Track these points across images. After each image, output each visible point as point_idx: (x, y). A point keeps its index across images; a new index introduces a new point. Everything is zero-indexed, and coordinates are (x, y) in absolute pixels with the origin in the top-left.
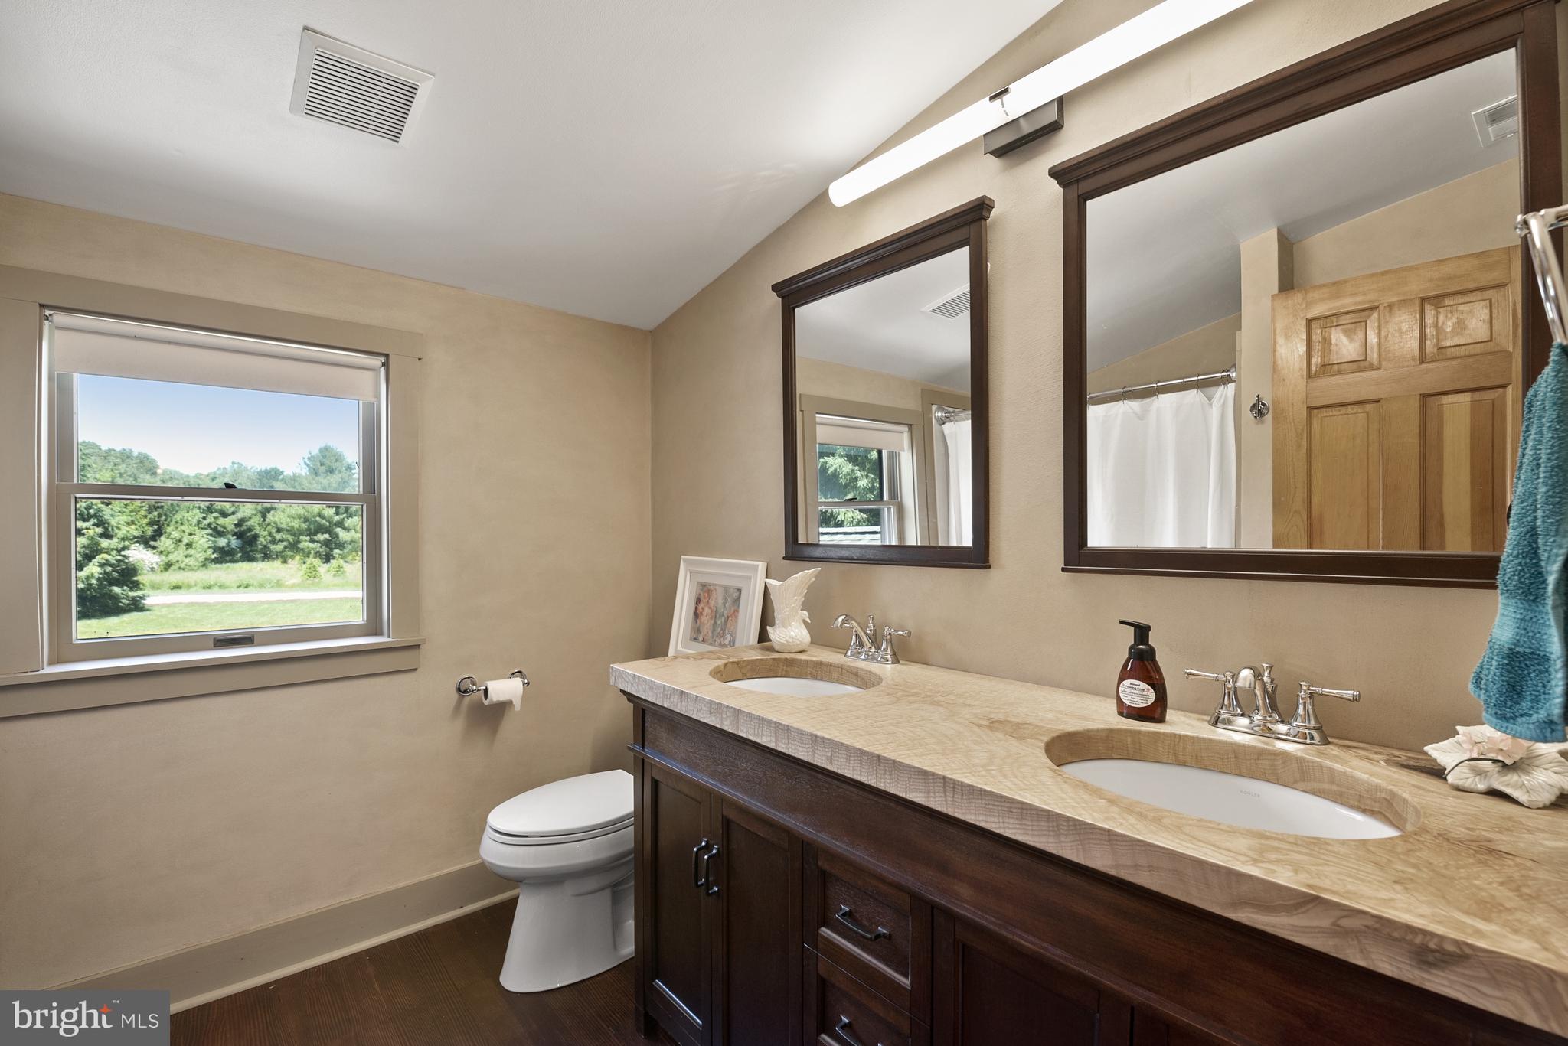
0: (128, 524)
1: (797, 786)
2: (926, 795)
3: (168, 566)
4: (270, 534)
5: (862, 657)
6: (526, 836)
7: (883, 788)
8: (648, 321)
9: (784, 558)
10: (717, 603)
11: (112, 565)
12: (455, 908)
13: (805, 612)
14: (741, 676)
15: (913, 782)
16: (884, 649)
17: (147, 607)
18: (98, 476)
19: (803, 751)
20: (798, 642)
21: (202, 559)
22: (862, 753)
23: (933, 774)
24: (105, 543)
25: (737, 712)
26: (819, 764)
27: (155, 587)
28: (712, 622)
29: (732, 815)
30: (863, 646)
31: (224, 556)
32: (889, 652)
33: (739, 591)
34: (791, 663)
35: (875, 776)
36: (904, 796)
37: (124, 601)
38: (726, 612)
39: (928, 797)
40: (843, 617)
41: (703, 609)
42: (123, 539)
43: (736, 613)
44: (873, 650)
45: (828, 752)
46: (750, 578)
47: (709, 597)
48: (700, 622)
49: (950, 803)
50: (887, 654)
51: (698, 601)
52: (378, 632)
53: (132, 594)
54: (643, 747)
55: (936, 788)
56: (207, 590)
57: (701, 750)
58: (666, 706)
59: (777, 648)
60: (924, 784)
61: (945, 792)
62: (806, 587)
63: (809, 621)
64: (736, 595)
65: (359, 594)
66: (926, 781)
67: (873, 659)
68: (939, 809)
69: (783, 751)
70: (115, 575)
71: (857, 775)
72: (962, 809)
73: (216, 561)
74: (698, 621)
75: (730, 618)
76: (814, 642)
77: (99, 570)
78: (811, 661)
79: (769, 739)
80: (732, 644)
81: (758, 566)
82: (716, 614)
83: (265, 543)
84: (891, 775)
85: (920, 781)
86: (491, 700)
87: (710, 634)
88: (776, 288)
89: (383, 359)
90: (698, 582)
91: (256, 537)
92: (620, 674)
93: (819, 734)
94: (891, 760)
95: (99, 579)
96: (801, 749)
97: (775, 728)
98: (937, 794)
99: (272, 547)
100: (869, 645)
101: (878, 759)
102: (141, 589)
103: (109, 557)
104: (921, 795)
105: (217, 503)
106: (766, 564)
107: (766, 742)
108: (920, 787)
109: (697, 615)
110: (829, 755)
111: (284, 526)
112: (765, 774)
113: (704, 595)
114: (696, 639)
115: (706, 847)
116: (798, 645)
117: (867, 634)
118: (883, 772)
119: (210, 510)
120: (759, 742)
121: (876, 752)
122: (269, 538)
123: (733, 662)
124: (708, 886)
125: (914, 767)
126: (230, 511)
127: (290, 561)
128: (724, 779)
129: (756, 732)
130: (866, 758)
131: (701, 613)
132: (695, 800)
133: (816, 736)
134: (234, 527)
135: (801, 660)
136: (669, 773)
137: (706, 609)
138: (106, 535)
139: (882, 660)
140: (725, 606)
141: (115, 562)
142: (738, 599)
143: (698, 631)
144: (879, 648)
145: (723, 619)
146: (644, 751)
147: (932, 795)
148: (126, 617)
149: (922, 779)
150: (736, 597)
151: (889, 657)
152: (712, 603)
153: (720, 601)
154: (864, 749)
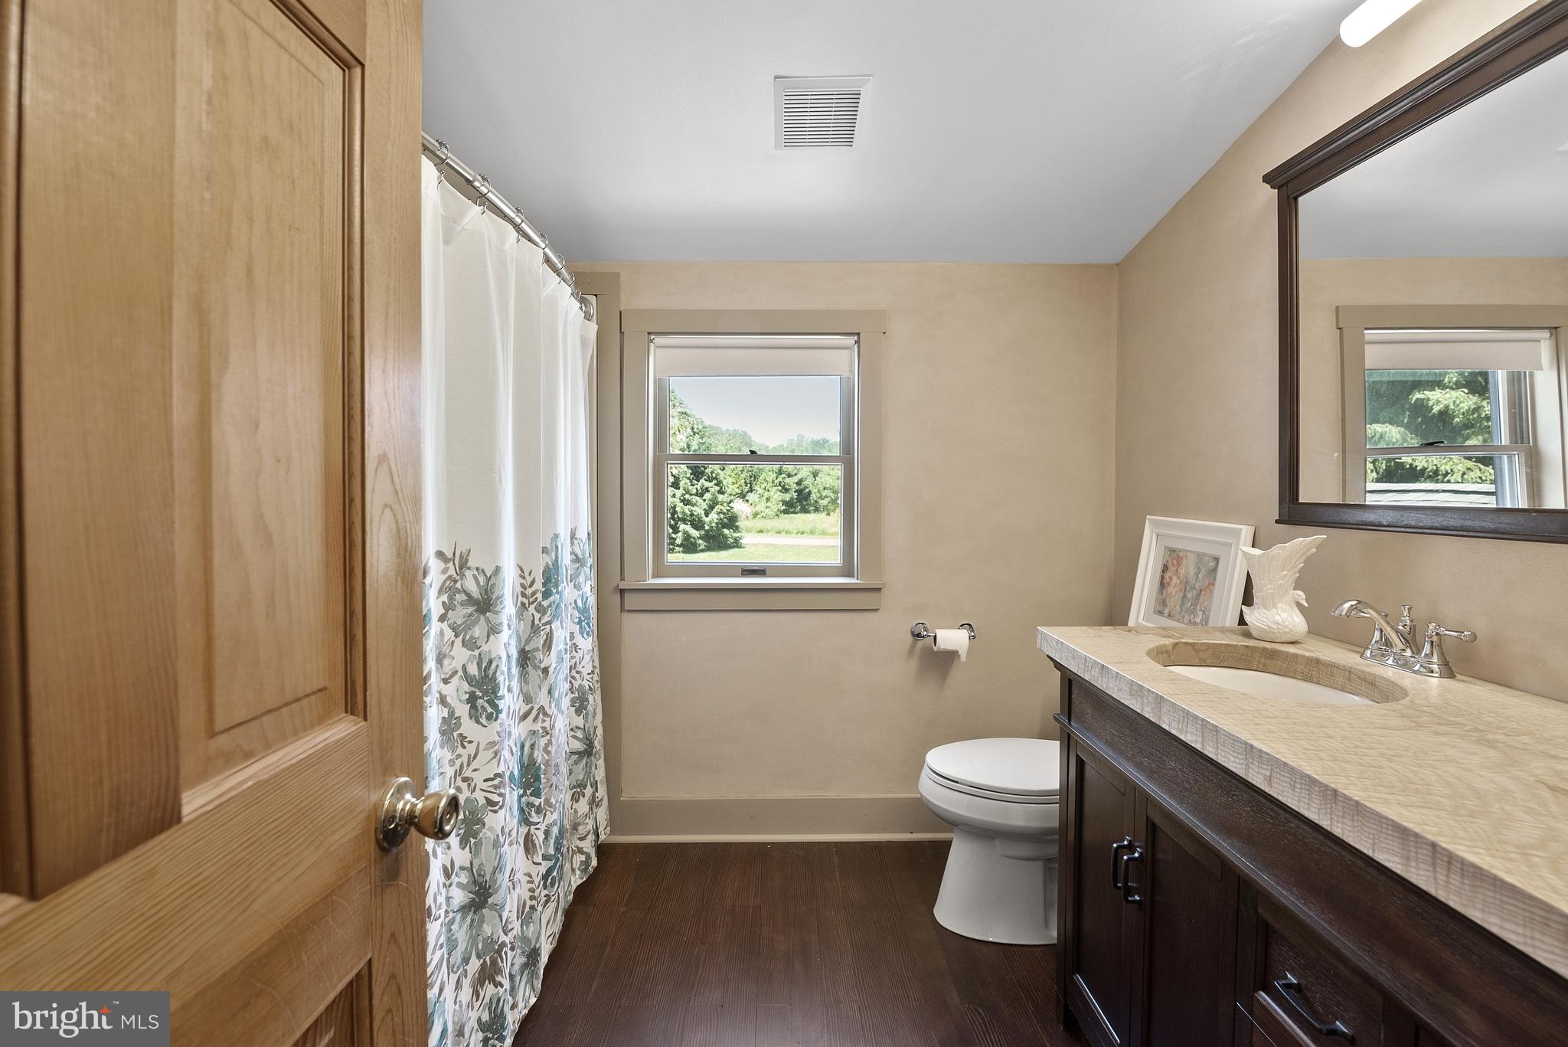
0: (733, 483)
1: (1235, 805)
2: (1404, 861)
3: (755, 515)
4: (819, 491)
5: (1390, 661)
6: (957, 782)
7: (1340, 836)
8: (1112, 254)
9: (1277, 522)
10: (1187, 572)
11: (724, 514)
12: (906, 832)
13: (1300, 593)
14: (1197, 661)
15: (1385, 838)
16: (1426, 655)
17: (743, 546)
18: (717, 450)
19: (1234, 762)
20: (1286, 630)
21: (775, 510)
22: (1312, 782)
23: (1417, 835)
24: (720, 497)
25: (1159, 700)
26: (1254, 783)
27: (749, 531)
28: (1182, 594)
29: (1158, 820)
30: (1392, 646)
31: (789, 507)
32: (1435, 659)
33: (1217, 560)
34: (1273, 655)
35: (1328, 816)
36: (1370, 853)
37: (730, 540)
38: (1197, 584)
39: (1407, 866)
40: (1353, 603)
41: (1171, 578)
42: (731, 495)
43: (1211, 587)
44: (1408, 653)
45: (1267, 770)
46: (1230, 545)
47: (1179, 564)
48: (1167, 593)
49: (1442, 883)
50: (1431, 663)
51: (1165, 568)
52: (850, 575)
53: (735, 535)
54: (1070, 720)
55: (1420, 856)
56: (779, 535)
57: (1126, 735)
58: (1087, 679)
59: (1255, 634)
60: (1401, 846)
61: (1434, 865)
62: (1303, 559)
63: (1307, 605)
64: (1212, 564)
65: (837, 542)
66: (1406, 843)
67: (1406, 665)
68: (1424, 887)
69: (1210, 756)
70: (726, 520)
71: (1304, 808)
72: (1461, 898)
73: (785, 512)
74: (1164, 591)
75: (1203, 593)
76: (1311, 631)
77: (717, 516)
78: (1303, 656)
79: (1194, 738)
80: (1205, 621)
81: (1241, 530)
82: (1186, 586)
83: (816, 499)
84: (1353, 820)
85: (1395, 839)
86: (939, 648)
87: (1178, 608)
88: (1268, 179)
89: (856, 338)
90: (1166, 547)
91: (810, 493)
92: (1045, 637)
93: (1255, 744)
94: (1354, 800)
95: (717, 523)
96: (1232, 759)
97: (1202, 726)
98: (1421, 866)
99: (821, 502)
100: (1401, 646)
101: (1333, 795)
102: (740, 532)
103: (722, 508)
104: (1396, 859)
105: (785, 466)
106: (1253, 528)
107: (1190, 741)
108: (1395, 849)
109: (1163, 585)
110: (1268, 773)
111: (828, 486)
112: (1196, 780)
113: (1173, 563)
114: (1160, 613)
115: (1129, 844)
116: (1285, 633)
117: (1397, 632)
118: (1341, 814)
119: (780, 472)
120: (1184, 739)
121: (1333, 786)
122: (818, 495)
123: (1186, 643)
124: (1128, 892)
125: (1387, 819)
126: (794, 473)
127: (832, 514)
128: (1151, 774)
129: (1180, 727)
130: (1317, 789)
131: (1169, 583)
132: (1122, 793)
133: (1252, 746)
134: (795, 485)
135: (1288, 653)
136: (1094, 755)
137: (1175, 579)
138: (721, 492)
139: (1422, 669)
140: (1197, 578)
141: (725, 511)
142: (1214, 570)
143: (1164, 603)
144: (1419, 652)
145: (1195, 592)
146: (1070, 724)
147: (1413, 864)
148: (731, 552)
149: (1398, 838)
150: (1212, 567)
151: (1435, 667)
152: (1182, 572)
153: (1192, 571)
154: (1316, 777)
